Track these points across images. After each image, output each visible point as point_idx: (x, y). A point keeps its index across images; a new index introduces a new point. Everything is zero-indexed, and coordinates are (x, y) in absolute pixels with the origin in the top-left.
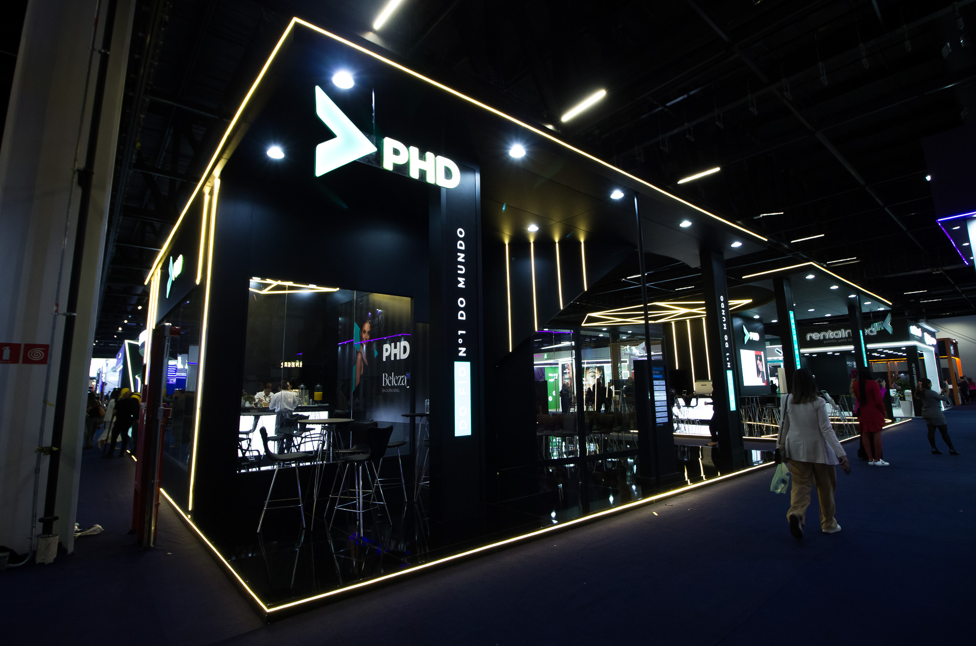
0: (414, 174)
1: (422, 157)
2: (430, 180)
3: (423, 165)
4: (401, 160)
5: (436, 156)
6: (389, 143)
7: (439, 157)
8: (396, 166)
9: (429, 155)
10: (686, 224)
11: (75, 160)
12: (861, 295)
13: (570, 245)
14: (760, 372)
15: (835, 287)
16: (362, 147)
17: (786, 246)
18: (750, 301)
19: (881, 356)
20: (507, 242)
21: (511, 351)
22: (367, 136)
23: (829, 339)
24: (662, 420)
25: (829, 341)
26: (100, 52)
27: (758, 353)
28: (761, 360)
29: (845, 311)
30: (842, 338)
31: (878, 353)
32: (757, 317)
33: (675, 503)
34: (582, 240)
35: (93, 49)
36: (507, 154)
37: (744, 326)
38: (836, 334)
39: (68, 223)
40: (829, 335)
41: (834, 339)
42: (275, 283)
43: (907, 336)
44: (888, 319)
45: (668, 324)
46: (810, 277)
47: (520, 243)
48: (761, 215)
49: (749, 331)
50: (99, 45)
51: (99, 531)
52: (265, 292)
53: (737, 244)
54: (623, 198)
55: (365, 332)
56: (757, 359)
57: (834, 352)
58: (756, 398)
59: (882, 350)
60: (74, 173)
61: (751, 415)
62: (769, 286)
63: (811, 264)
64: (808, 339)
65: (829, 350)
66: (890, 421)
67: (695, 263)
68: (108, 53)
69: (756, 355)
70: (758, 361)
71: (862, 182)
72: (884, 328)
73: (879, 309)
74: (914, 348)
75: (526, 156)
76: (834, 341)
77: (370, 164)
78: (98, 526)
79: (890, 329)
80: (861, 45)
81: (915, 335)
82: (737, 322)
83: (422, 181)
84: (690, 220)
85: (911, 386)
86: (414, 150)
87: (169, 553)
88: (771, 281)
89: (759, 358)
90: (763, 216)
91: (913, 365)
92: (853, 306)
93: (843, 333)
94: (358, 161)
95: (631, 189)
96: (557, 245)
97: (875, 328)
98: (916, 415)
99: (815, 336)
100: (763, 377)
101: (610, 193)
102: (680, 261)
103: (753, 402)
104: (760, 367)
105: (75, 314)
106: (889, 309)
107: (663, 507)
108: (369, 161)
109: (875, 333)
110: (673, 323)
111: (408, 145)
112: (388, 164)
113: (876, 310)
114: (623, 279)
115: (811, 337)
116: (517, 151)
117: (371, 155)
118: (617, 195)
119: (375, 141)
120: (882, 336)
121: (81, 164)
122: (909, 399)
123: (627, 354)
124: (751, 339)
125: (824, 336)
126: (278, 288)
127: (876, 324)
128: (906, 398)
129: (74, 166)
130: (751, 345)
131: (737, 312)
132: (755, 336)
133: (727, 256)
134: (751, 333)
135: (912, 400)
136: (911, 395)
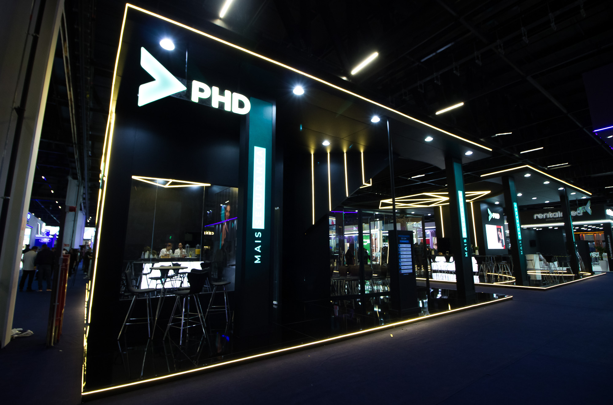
0: (215, 105)
1: (222, 93)
2: (227, 108)
3: (222, 99)
4: (205, 96)
5: (232, 93)
6: (196, 85)
7: (234, 94)
8: (200, 99)
9: (227, 92)
10: (429, 139)
11: (14, 102)
12: (567, 188)
13: (354, 154)
14: (500, 239)
15: (547, 183)
16: (176, 87)
17: (517, 156)
18: (489, 192)
19: (588, 230)
20: (312, 153)
21: (313, 224)
22: (180, 80)
23: (550, 218)
24: (407, 271)
25: (549, 220)
26: (33, 35)
27: (499, 227)
28: (501, 231)
29: (558, 199)
30: (558, 218)
31: (585, 227)
32: (497, 203)
33: (410, 328)
34: (362, 151)
35: (28, 34)
36: (292, 92)
37: (488, 209)
38: (555, 215)
39: (7, 141)
40: (549, 215)
41: (553, 218)
42: (171, 181)
43: (605, 216)
44: (589, 204)
45: (437, 208)
46: (528, 175)
47: (321, 153)
48: (497, 135)
49: (492, 212)
50: (32, 31)
51: (30, 334)
52: (167, 186)
53: (469, 153)
54: (380, 122)
55: (227, 211)
56: (498, 231)
57: (554, 227)
58: (493, 257)
59: (587, 225)
60: (13, 110)
61: (490, 268)
62: (498, 181)
63: (527, 167)
64: (535, 218)
65: (550, 225)
66: (590, 274)
67: (443, 167)
68: (38, 36)
69: (497, 228)
70: (499, 232)
71: (565, 111)
72: (586, 210)
73: (582, 198)
74: (609, 224)
75: (304, 94)
76: (553, 219)
77: (181, 98)
78: (29, 331)
79: (590, 211)
80: (550, 14)
81: (610, 216)
82: (484, 207)
83: (221, 109)
84: (432, 136)
85: (607, 251)
86: (216, 89)
87: (60, 351)
88: (500, 178)
89: (499, 230)
90: (498, 135)
91: (608, 236)
92: (564, 195)
93: (559, 214)
94: (172, 96)
95: (384, 115)
96: (345, 155)
97: (580, 211)
98: (610, 270)
99: (540, 216)
100: (502, 242)
101: (370, 118)
102: (433, 165)
103: (490, 260)
104: (500, 236)
105: (9, 198)
106: (589, 197)
107: (400, 331)
108: (181, 96)
109: (581, 214)
110: (441, 207)
111: (211, 86)
112: (195, 98)
113: (580, 198)
114: (409, 178)
115: (537, 217)
116: (299, 90)
117: (183, 92)
118: (375, 119)
119: (186, 83)
120: (586, 216)
121: (18, 104)
122: (606, 259)
123: (415, 227)
124: (493, 218)
125: (546, 216)
126: (173, 183)
127: (581, 208)
128: (604, 258)
129: (13, 106)
130: (494, 222)
131: (482, 200)
132: (497, 216)
133: (464, 161)
134: (493, 213)
135: (607, 260)
136: (607, 256)
